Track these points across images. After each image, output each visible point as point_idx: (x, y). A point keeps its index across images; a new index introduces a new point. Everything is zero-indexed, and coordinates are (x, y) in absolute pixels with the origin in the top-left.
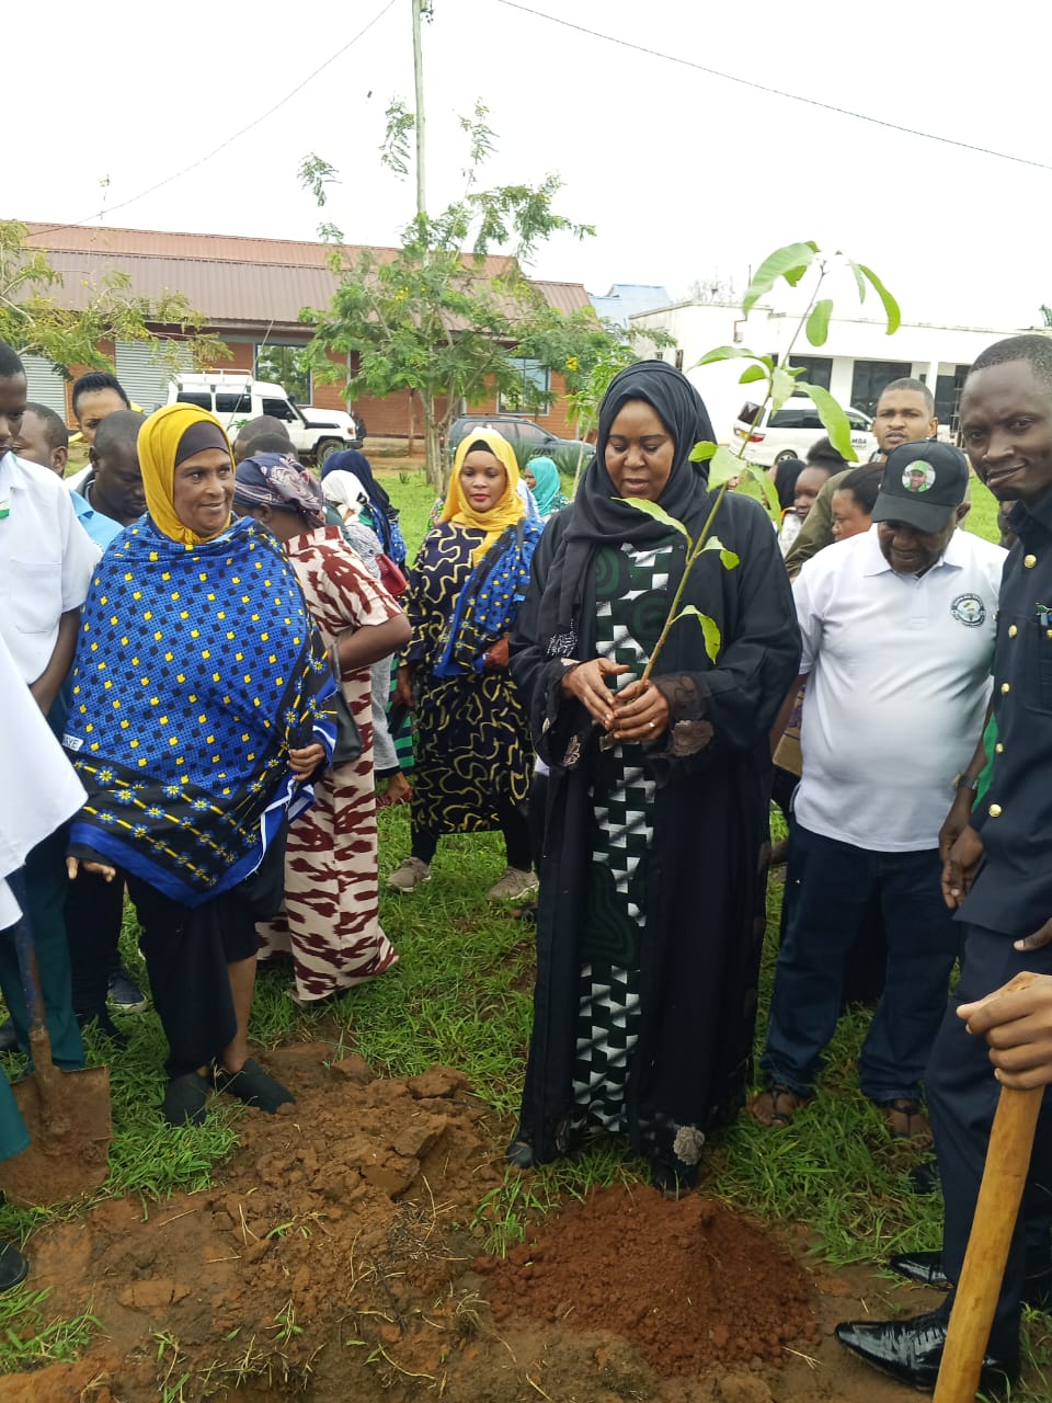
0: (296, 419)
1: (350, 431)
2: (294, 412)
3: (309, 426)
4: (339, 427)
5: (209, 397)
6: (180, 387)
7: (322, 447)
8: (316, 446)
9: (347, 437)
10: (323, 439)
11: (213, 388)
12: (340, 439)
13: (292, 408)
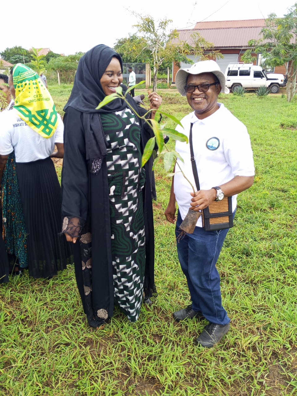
0: (264, 77)
1: (282, 81)
2: (264, 75)
3: (268, 79)
4: (278, 79)
5: (238, 71)
6: (229, 68)
7: (271, 86)
8: (269, 86)
9: (280, 83)
10: (272, 84)
11: (239, 68)
12: (278, 83)
13: (263, 73)
